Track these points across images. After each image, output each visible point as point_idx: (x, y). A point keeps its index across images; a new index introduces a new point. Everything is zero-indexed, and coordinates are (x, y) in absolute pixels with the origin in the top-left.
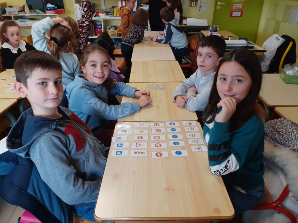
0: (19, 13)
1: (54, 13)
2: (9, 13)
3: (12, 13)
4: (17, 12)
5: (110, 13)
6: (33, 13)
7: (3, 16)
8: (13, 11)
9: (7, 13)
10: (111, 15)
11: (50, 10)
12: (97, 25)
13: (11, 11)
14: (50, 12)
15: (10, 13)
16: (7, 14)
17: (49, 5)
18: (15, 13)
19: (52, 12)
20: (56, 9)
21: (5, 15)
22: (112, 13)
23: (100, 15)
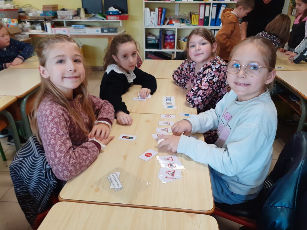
0: (74, 18)
1: (117, 19)
2: (61, 17)
3: (65, 17)
4: (71, 17)
5: (186, 21)
6: (90, 18)
7: (54, 21)
8: (67, 15)
9: (59, 17)
10: (187, 22)
11: (113, 15)
12: (167, 35)
13: (64, 15)
14: (113, 17)
15: (63, 18)
16: (59, 19)
17: (112, 9)
18: (68, 18)
19: (116, 17)
20: (120, 14)
21: (56, 20)
22: (189, 20)
23: (174, 22)
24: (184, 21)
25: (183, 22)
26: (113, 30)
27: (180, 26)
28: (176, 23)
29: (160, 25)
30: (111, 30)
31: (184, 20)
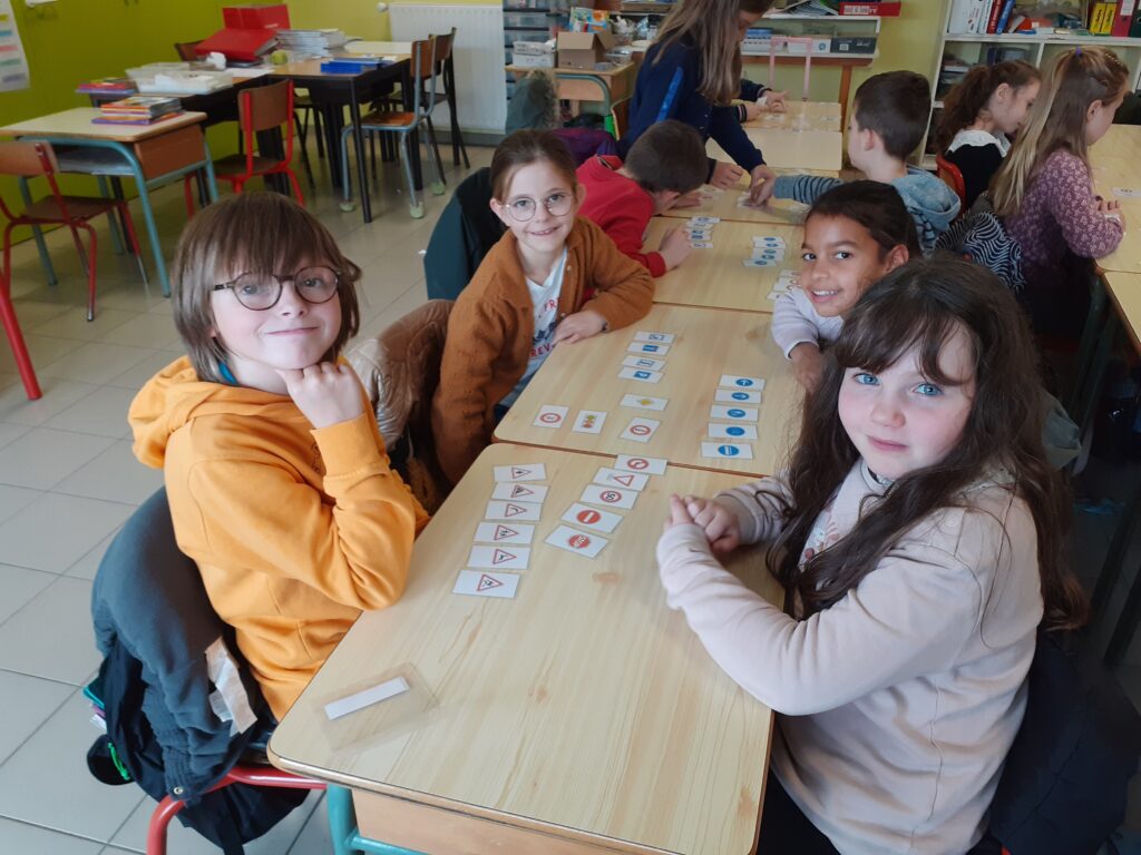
1: (872, 14)
5: (1071, 22)
6: (794, 9)
10: (1074, 27)
14: (861, 8)
19: (867, 7)
22: (1080, 19)
23: (1035, 25)
24: (1066, 22)
25: (1062, 26)
26: (866, 45)
27: (1054, 36)
28: (1041, 26)
29: (995, 32)
30: (860, 44)
31: (1066, 18)
